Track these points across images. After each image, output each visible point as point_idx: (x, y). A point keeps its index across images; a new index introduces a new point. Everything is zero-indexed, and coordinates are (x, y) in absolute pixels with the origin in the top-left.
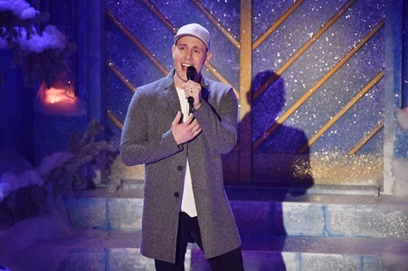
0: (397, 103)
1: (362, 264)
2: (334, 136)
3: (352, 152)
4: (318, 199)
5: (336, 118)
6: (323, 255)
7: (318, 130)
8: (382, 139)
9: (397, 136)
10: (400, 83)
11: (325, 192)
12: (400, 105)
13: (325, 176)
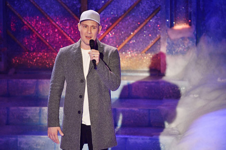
0: (168, 25)
1: (150, 114)
2: (134, 43)
3: (143, 52)
4: (125, 78)
5: (135, 33)
6: (128, 109)
7: (125, 40)
8: (160, 45)
9: (168, 43)
10: (169, 14)
11: (129, 74)
12: (170, 25)
13: (129, 65)
